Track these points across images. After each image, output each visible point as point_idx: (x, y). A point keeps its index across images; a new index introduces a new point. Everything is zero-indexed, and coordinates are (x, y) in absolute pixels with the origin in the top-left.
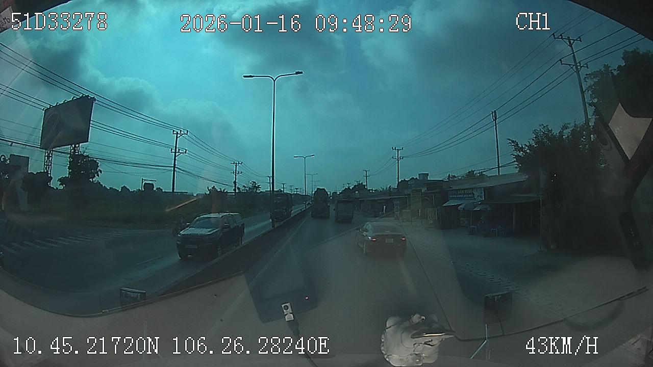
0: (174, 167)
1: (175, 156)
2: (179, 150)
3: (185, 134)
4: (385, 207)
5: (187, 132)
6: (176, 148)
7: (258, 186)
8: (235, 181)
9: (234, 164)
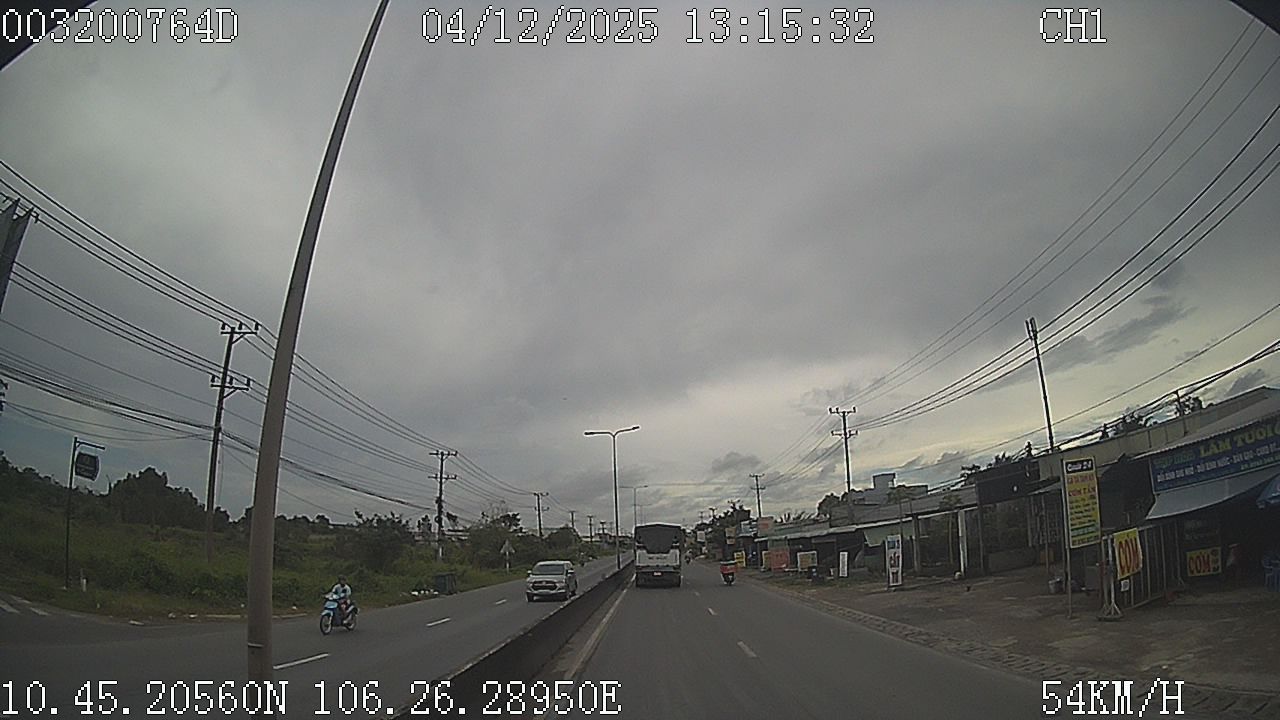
0: (218, 430)
1: (222, 398)
2: (232, 378)
3: (252, 333)
4: (846, 553)
5: (257, 328)
6: (225, 374)
7: (514, 516)
8: (440, 497)
9: (437, 454)
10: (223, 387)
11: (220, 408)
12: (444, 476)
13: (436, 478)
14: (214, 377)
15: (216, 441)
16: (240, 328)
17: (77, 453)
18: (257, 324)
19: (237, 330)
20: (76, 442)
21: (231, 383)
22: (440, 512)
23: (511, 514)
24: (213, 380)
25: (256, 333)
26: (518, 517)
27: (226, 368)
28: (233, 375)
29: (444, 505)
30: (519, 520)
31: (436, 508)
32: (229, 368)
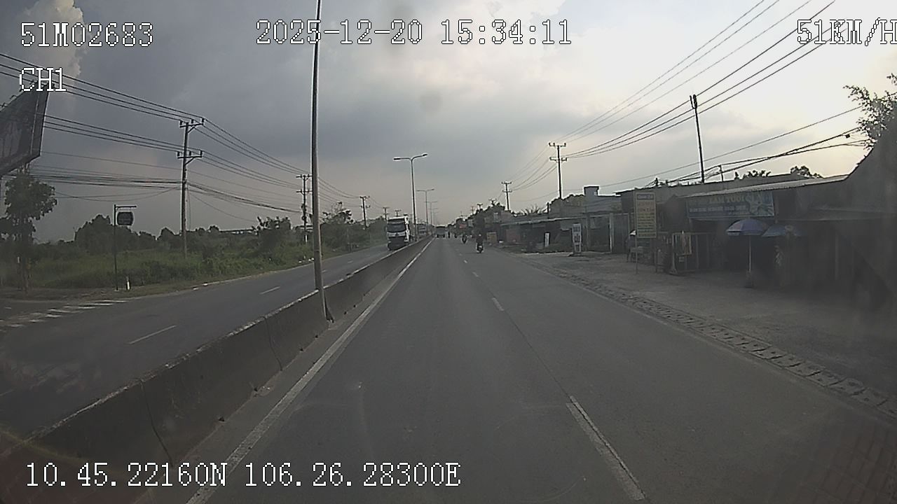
0: (184, 183)
1: (185, 164)
2: (190, 152)
3: (200, 124)
4: (548, 234)
5: (203, 121)
6: (185, 150)
7: (348, 212)
8: (304, 204)
9: (301, 177)
10: (185, 158)
11: (184, 170)
12: (306, 190)
13: (301, 192)
14: (179, 153)
15: (184, 189)
16: (192, 122)
17: (117, 213)
18: (203, 119)
19: (190, 124)
20: (115, 207)
21: (190, 154)
22: (305, 213)
23: (344, 211)
24: (178, 155)
25: (202, 124)
26: (350, 213)
27: (185, 147)
28: (191, 150)
29: (307, 208)
30: (351, 215)
31: (302, 211)
32: (188, 146)
